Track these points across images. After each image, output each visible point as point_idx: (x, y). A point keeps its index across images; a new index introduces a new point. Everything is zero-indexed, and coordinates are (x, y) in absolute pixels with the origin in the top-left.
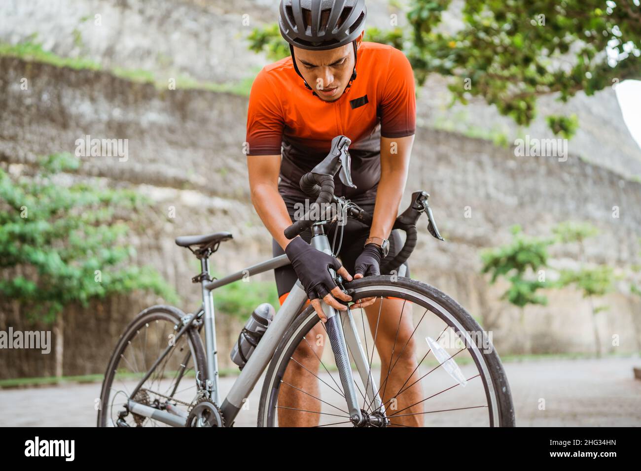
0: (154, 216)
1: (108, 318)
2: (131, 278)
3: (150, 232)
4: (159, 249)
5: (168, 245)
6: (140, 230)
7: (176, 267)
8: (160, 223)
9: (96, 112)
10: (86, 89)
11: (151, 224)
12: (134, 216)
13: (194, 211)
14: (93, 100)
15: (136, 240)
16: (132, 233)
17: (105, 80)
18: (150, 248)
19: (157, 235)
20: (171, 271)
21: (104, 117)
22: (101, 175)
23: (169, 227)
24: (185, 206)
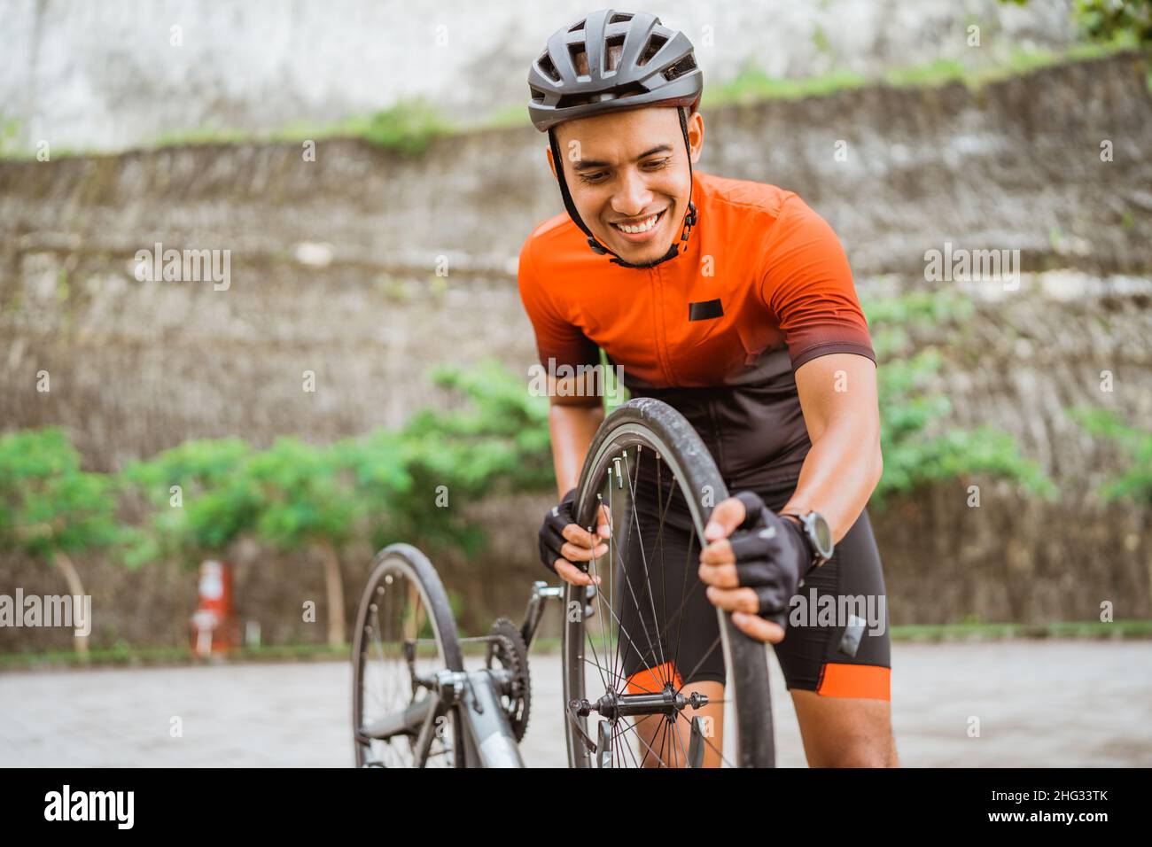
0: (991, 331)
1: (930, 525)
2: (956, 452)
3: (988, 361)
4: (1010, 391)
5: (1026, 381)
6: (969, 361)
7: (1049, 422)
8: (1005, 342)
9: (863, 159)
10: (841, 125)
11: (988, 346)
12: (953, 337)
13: (1074, 310)
14: (855, 141)
15: (962, 381)
16: (953, 367)
17: (872, 99)
18: (991, 391)
19: (1003, 366)
20: (1038, 430)
21: (879, 166)
22: (886, 270)
23: (1024, 348)
24: (1052, 303)
